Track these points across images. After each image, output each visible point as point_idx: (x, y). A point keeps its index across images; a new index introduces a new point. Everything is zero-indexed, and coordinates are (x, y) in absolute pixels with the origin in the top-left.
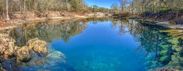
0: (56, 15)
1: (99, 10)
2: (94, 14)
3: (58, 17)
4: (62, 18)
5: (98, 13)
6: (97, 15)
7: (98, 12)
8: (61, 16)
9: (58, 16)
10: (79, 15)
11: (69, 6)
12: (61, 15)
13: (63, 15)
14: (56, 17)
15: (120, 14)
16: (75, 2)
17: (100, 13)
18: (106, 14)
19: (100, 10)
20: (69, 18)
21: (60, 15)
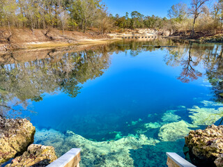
0: (35, 39)
1: (145, 22)
2: (133, 33)
3: (39, 43)
4: (49, 44)
5: (141, 31)
6: (138, 35)
7: (141, 27)
8: (47, 41)
9: (40, 41)
10: (90, 37)
11: (64, 16)
12: (45, 38)
13: (51, 39)
14: (33, 43)
15: (188, 31)
16: (79, 7)
17: (145, 31)
18: (161, 31)
19: (147, 23)
20: (64, 44)
21: (43, 37)
